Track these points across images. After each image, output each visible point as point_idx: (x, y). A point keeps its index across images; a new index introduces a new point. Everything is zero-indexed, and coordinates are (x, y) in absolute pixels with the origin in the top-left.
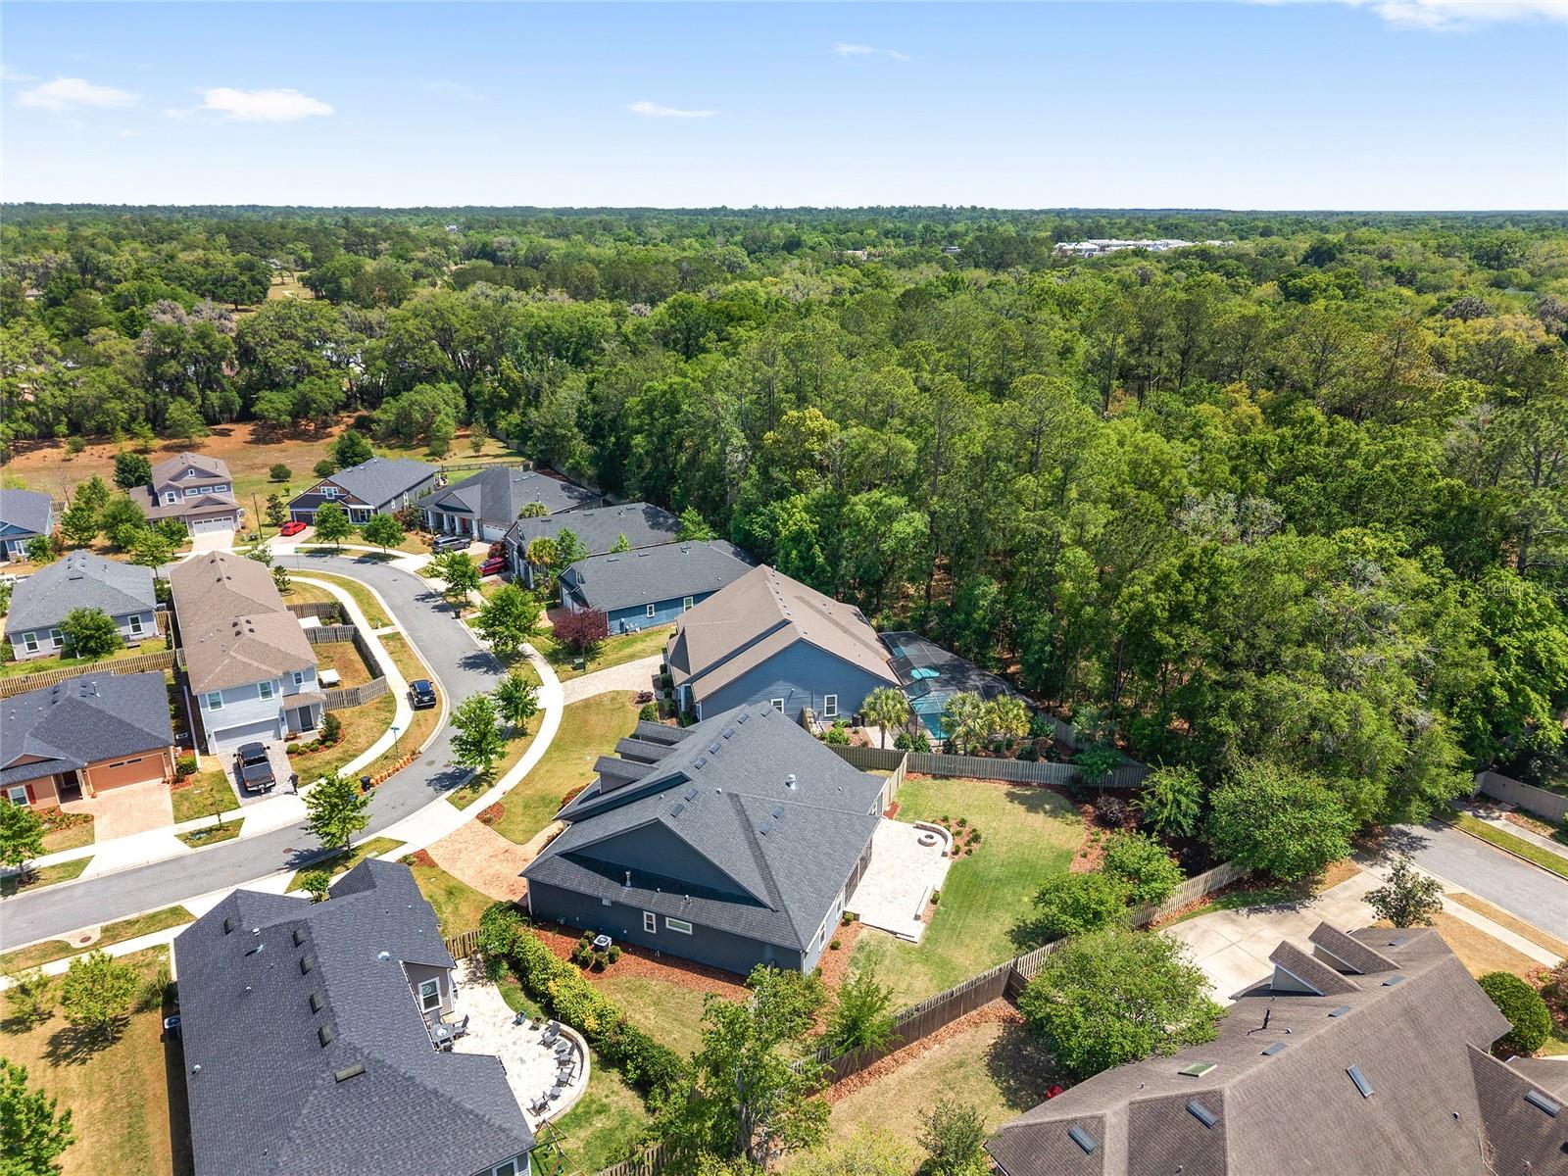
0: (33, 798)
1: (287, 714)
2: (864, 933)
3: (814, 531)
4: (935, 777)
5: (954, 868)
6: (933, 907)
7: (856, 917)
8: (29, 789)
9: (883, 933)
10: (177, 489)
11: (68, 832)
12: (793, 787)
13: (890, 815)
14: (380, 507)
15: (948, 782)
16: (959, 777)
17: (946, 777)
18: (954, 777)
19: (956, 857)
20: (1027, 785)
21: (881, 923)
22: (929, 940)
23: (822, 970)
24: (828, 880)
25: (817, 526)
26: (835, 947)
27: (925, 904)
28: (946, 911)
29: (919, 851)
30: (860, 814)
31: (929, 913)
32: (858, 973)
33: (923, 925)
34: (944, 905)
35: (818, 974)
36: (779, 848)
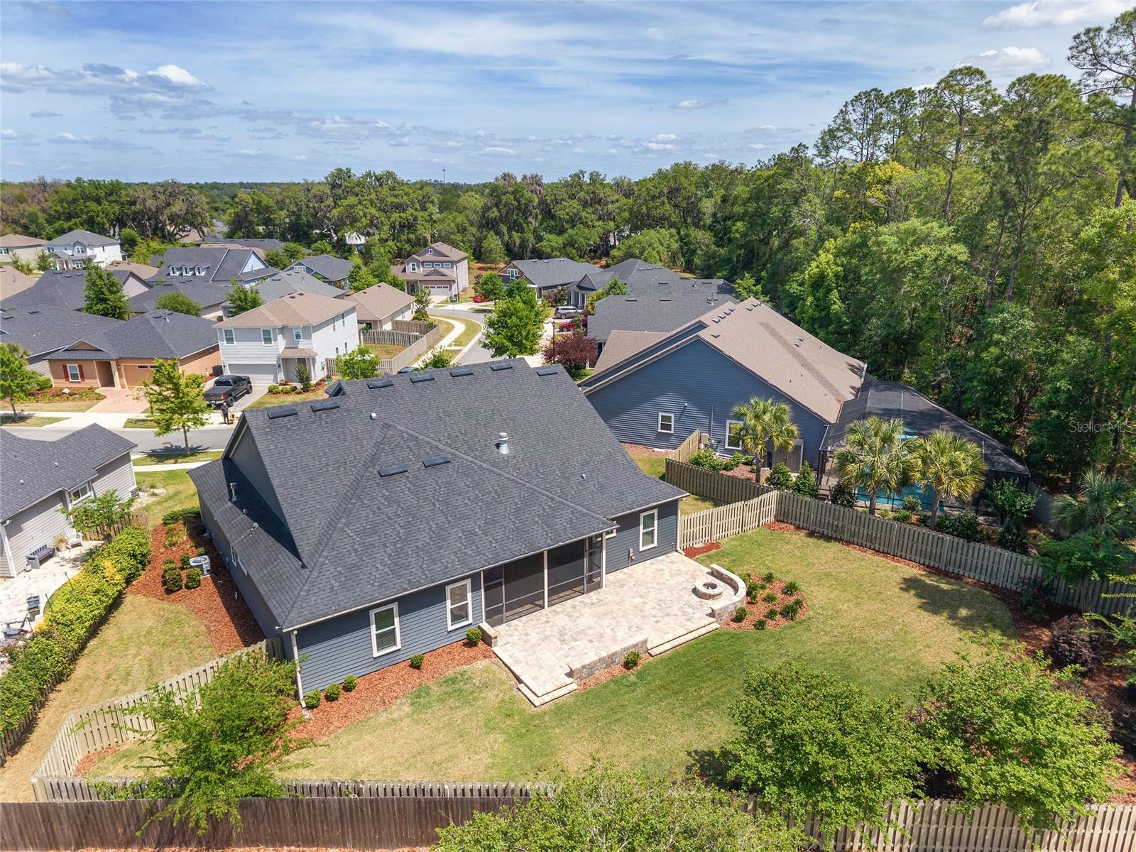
0: (83, 377)
1: (286, 361)
2: (482, 664)
4: (811, 534)
5: (714, 636)
7: (489, 642)
8: (80, 367)
9: (504, 675)
11: (82, 403)
12: (504, 450)
13: (691, 553)
14: (545, 288)
16: (848, 543)
17: (828, 539)
18: (839, 540)
19: (735, 625)
20: (958, 577)
21: (517, 662)
22: (561, 711)
23: (361, 685)
24: (434, 561)
25: (840, 269)
26: (416, 665)
27: (609, 661)
28: (635, 684)
29: (679, 599)
30: (585, 511)
31: (602, 675)
32: (407, 709)
33: (574, 686)
34: (640, 676)
35: (348, 688)
36: (389, 500)
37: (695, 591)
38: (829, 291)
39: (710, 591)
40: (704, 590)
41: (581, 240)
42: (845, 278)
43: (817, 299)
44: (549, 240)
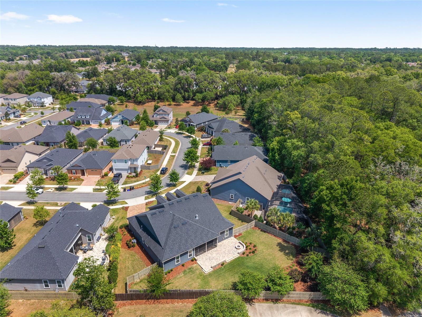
0: (76, 174)
1: (130, 168)
2: (195, 265)
3: (277, 149)
4: (262, 231)
5: (238, 258)
6: (220, 266)
7: (196, 260)
8: (76, 171)
9: (199, 267)
10: (157, 114)
11: (78, 182)
12: (197, 218)
13: (235, 237)
14: (198, 125)
15: (265, 233)
16: (269, 233)
17: (265, 232)
18: (267, 232)
19: (243, 255)
20: (289, 243)
21: (202, 265)
22: (210, 274)
23: (174, 270)
24: (186, 246)
25: (278, 147)
26: (183, 266)
27: (219, 264)
28: (223, 269)
29: (232, 249)
30: (214, 232)
31: (217, 267)
32: (183, 275)
33: (212, 270)
34: (224, 267)
35: (172, 271)
36: (176, 233)
37: (235, 247)
38: (275, 153)
39: (238, 248)
40: (237, 247)
41: (208, 96)
42: (279, 150)
43: (272, 154)
44: (197, 96)
